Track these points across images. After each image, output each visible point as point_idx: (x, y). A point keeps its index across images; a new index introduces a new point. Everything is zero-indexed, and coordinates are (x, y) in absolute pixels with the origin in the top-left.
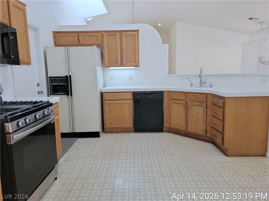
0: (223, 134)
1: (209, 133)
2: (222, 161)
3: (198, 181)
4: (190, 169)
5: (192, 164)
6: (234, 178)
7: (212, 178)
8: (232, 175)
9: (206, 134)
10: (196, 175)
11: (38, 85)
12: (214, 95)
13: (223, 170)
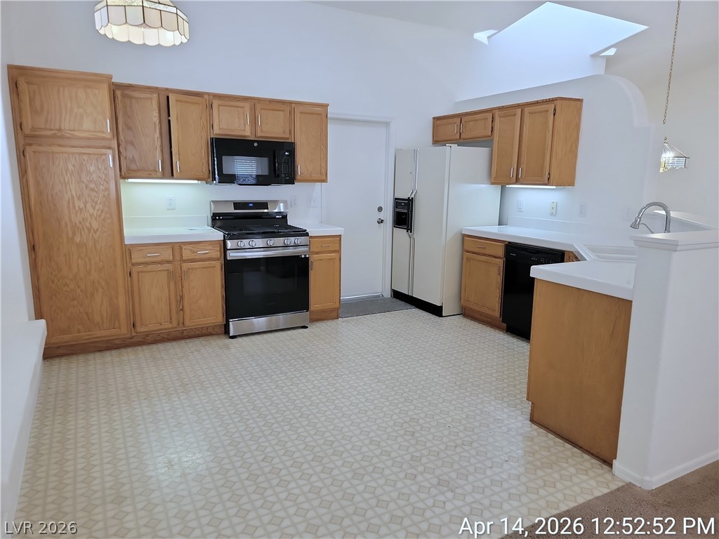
11: (380, 209)
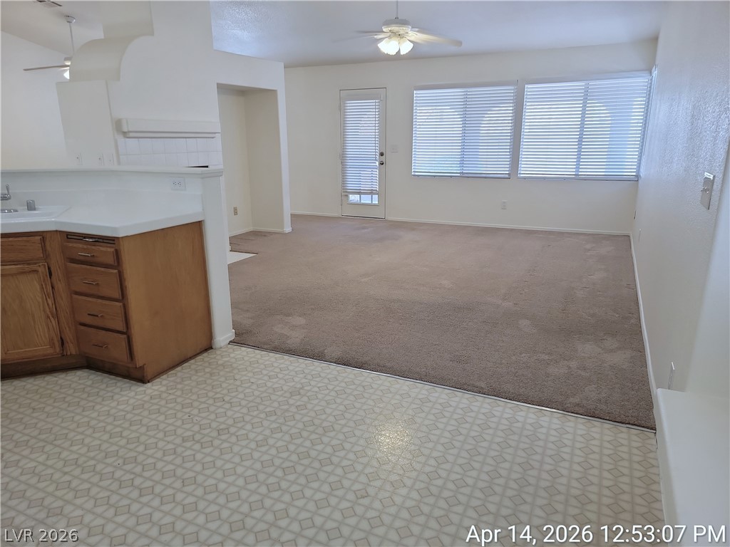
0: (127, 333)
1: (71, 345)
2: (145, 399)
3: (132, 476)
4: (85, 462)
5: (80, 446)
6: (195, 421)
7: (156, 449)
8: (186, 417)
9: (63, 350)
10: (115, 467)
12: (69, 236)
13: (162, 418)
